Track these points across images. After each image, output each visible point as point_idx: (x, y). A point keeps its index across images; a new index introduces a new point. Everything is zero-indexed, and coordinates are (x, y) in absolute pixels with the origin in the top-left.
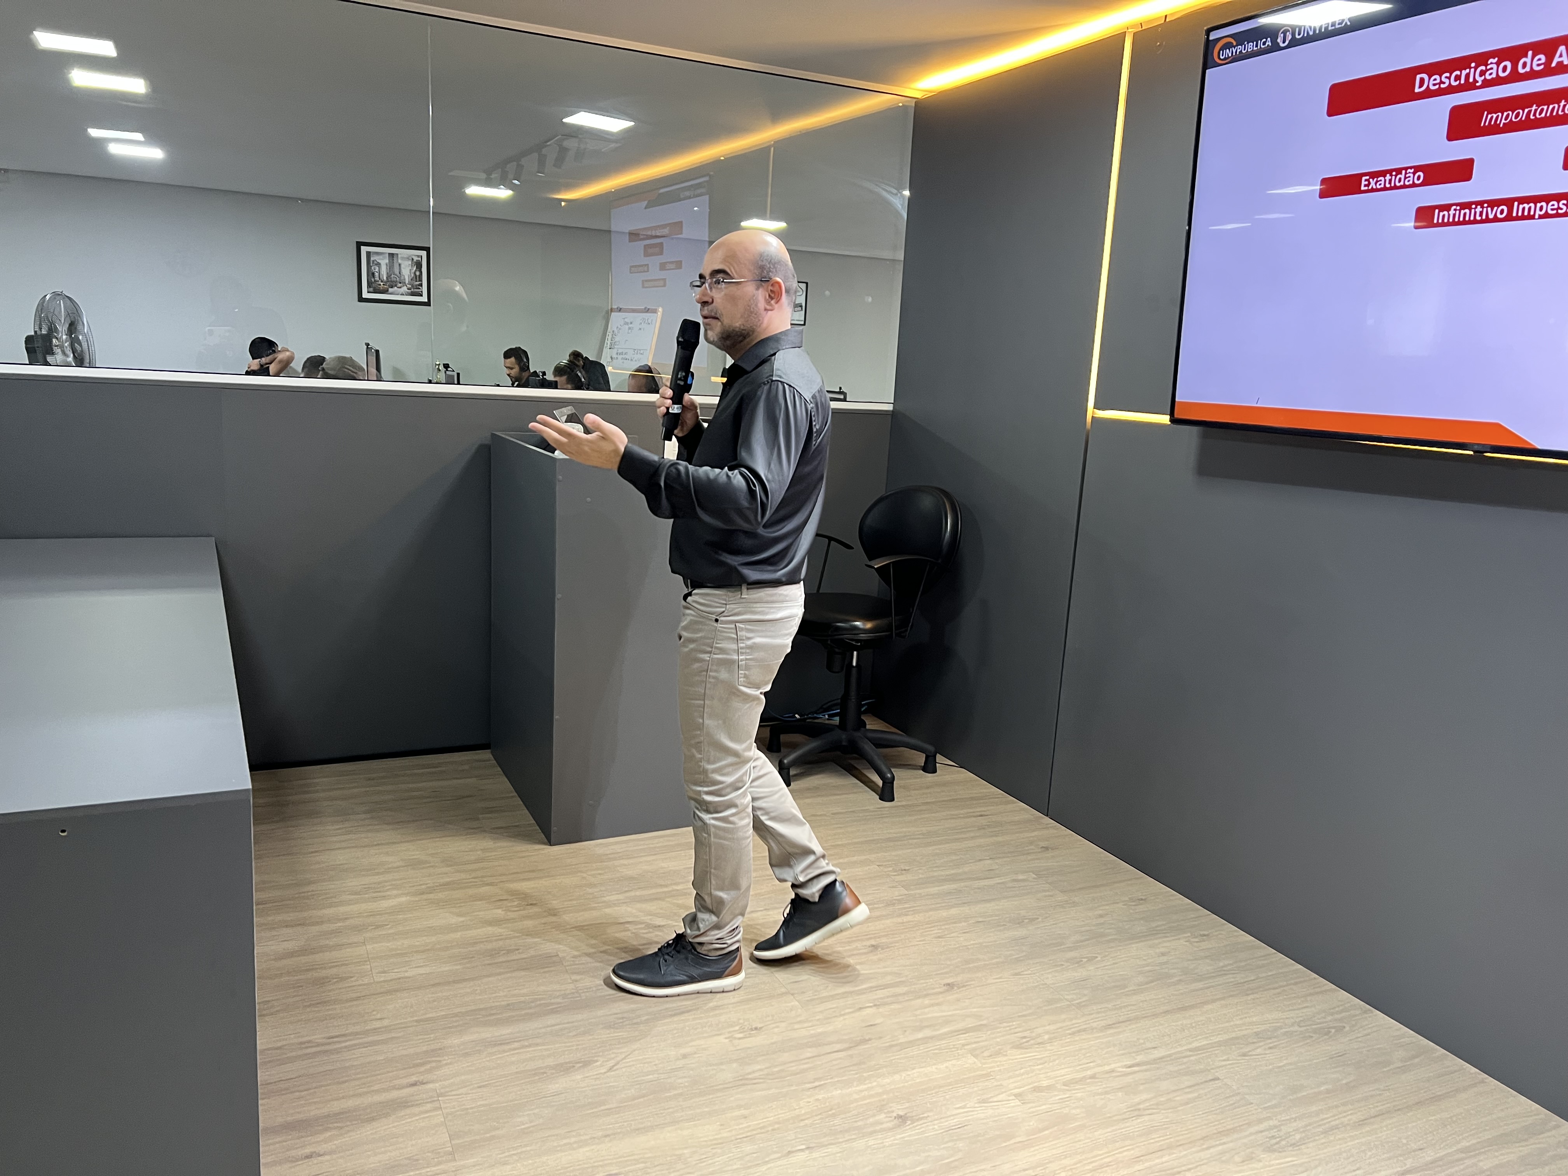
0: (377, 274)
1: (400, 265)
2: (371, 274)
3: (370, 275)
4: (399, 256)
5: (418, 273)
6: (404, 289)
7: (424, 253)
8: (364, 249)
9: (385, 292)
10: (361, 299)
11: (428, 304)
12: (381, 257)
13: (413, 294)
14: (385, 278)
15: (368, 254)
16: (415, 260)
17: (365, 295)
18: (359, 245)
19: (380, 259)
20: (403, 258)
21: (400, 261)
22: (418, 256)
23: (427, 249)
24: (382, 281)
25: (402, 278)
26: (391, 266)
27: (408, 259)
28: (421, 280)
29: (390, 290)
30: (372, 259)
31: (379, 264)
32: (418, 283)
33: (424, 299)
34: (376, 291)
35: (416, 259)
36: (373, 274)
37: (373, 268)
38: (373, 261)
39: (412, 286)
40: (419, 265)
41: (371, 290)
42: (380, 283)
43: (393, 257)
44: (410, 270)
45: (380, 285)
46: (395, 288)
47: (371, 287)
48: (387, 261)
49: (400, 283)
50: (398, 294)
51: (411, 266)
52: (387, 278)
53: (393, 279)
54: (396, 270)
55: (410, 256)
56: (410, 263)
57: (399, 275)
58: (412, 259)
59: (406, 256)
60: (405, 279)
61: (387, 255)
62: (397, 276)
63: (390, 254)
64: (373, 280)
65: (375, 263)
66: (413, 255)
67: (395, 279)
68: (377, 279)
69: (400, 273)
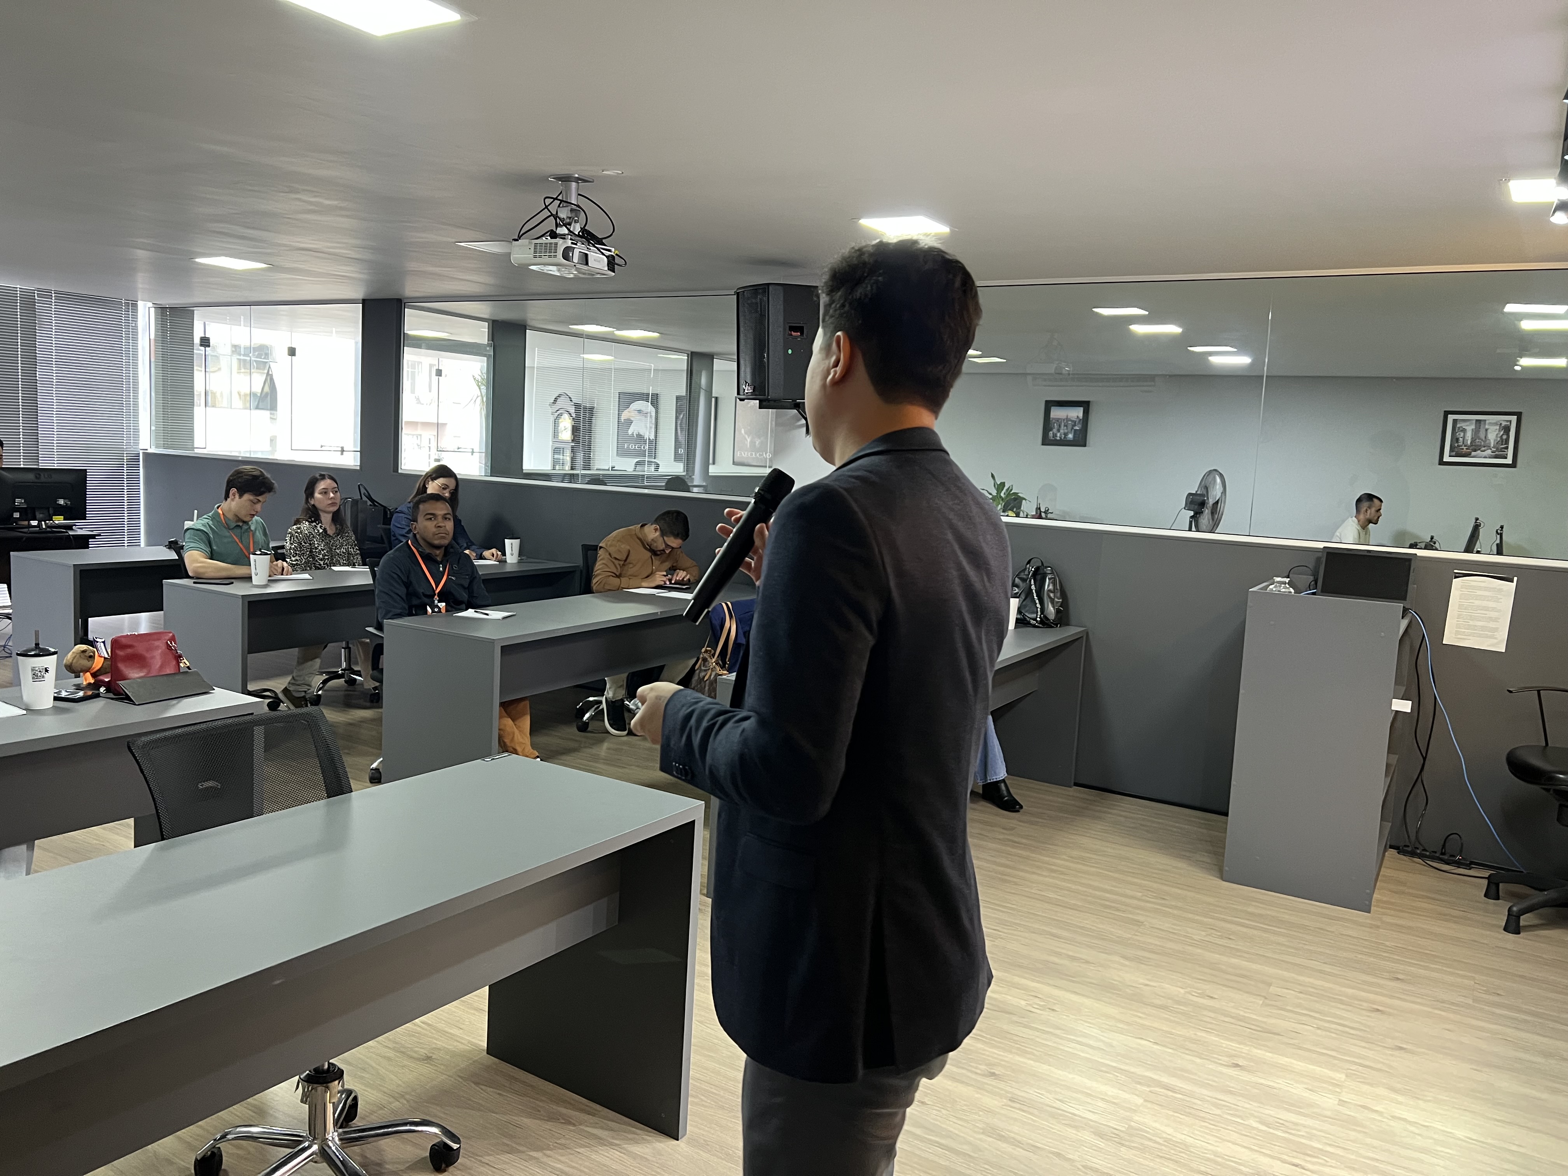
0: (1461, 439)
1: (1486, 430)
3: (1454, 440)
4: (1487, 422)
5: (1505, 437)
6: (1489, 452)
7: (1514, 418)
8: (1451, 418)
9: (1467, 455)
10: (1442, 463)
11: (1514, 465)
12: (1468, 423)
13: (1496, 457)
14: (1469, 442)
15: (1455, 421)
17: (1446, 458)
18: (1447, 413)
19: (1467, 426)
20: (1490, 424)
21: (1487, 427)
22: (1507, 421)
23: (1519, 415)
24: (1465, 446)
25: (1487, 442)
26: (1476, 432)
27: (1496, 424)
28: (1507, 443)
29: (1473, 453)
31: (1464, 431)
32: (1503, 446)
33: (1509, 461)
34: (1458, 455)
35: (1504, 424)
36: (1457, 440)
37: (1457, 434)
38: (1459, 428)
39: (1497, 449)
40: (1507, 430)
42: (1463, 447)
43: (1480, 423)
44: (1497, 434)
45: (1463, 449)
46: (1479, 452)
47: (1453, 452)
48: (1473, 427)
49: (1484, 447)
50: (1481, 457)
51: (1498, 430)
52: (1471, 443)
53: (1477, 443)
54: (1482, 435)
55: (1499, 422)
56: (1498, 428)
57: (1484, 439)
58: (1501, 424)
59: (1494, 421)
60: (1490, 443)
61: (1474, 422)
62: (1482, 440)
63: (1477, 420)
64: (1456, 445)
65: (1461, 429)
66: (1501, 420)
67: (1479, 443)
68: (1461, 443)
69: (1485, 437)
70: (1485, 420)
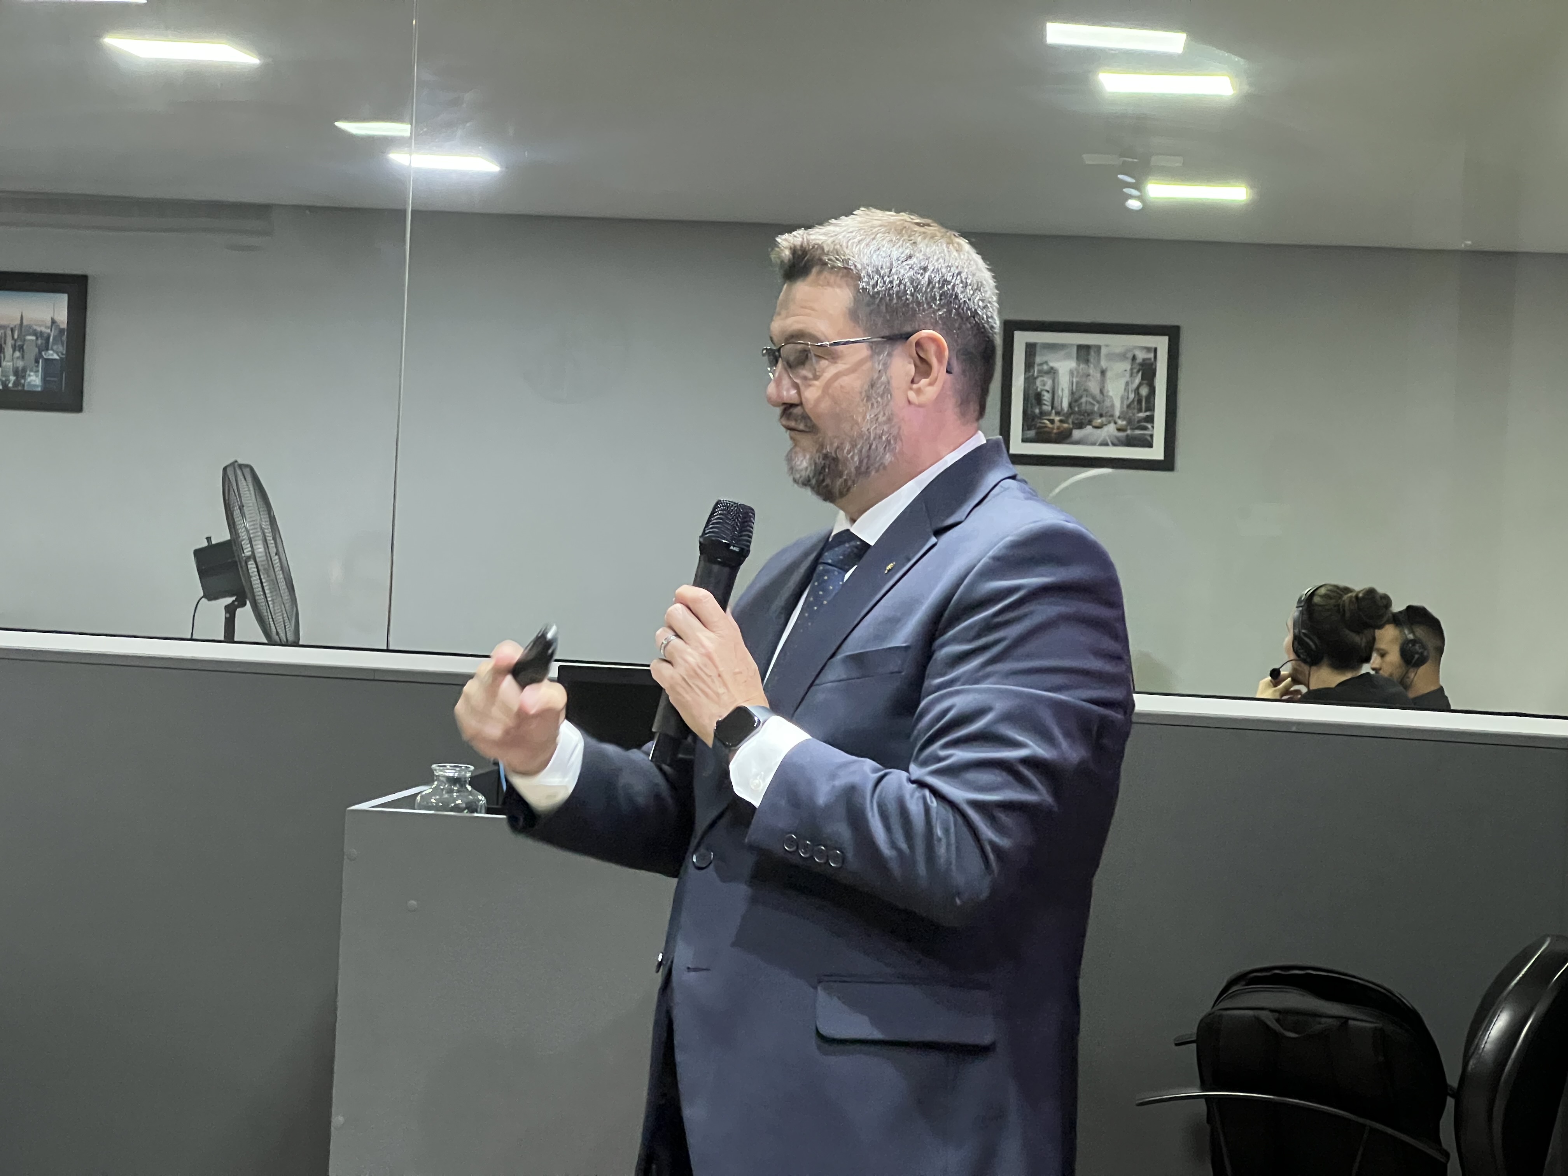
0: (1047, 397)
1: (1103, 373)
2: (1033, 398)
3: (1032, 396)
4: (1104, 351)
5: (1144, 391)
6: (1110, 430)
7: (1162, 343)
8: (1021, 339)
9: (1063, 437)
11: (1167, 464)
12: (1060, 354)
13: (1130, 442)
14: (1065, 405)
15: (1031, 349)
16: (1139, 359)
17: (1017, 446)
18: (1011, 327)
19: (1058, 360)
20: (1111, 357)
21: (1104, 364)
22: (1148, 349)
23: (1173, 333)
24: (1058, 413)
25: (1108, 403)
26: (1080, 375)
27: (1122, 356)
28: (1151, 408)
29: (1077, 434)
30: (1038, 360)
31: (1052, 373)
32: (1142, 415)
33: (1157, 453)
34: (1043, 437)
35: (1141, 356)
36: (1038, 397)
37: (1038, 382)
38: (1041, 364)
39: (1130, 422)
40: (1148, 371)
41: (1031, 433)
42: (1053, 417)
43: (1088, 354)
44: (1127, 384)
45: (1052, 421)
46: (1089, 428)
47: (1029, 429)
48: (1073, 363)
49: (1101, 416)
50: (1093, 444)
51: (1128, 374)
52: (1070, 405)
53: (1083, 407)
54: (1093, 385)
55: (1127, 351)
56: (1127, 366)
57: (1098, 396)
58: (1134, 358)
59: (1118, 350)
60: (1113, 406)
61: (1075, 350)
62: (1094, 398)
63: (1080, 347)
64: (1037, 411)
65: (1045, 369)
66: (1135, 347)
67: (1089, 407)
68: (1047, 408)
69: (1101, 392)
70: (1099, 348)
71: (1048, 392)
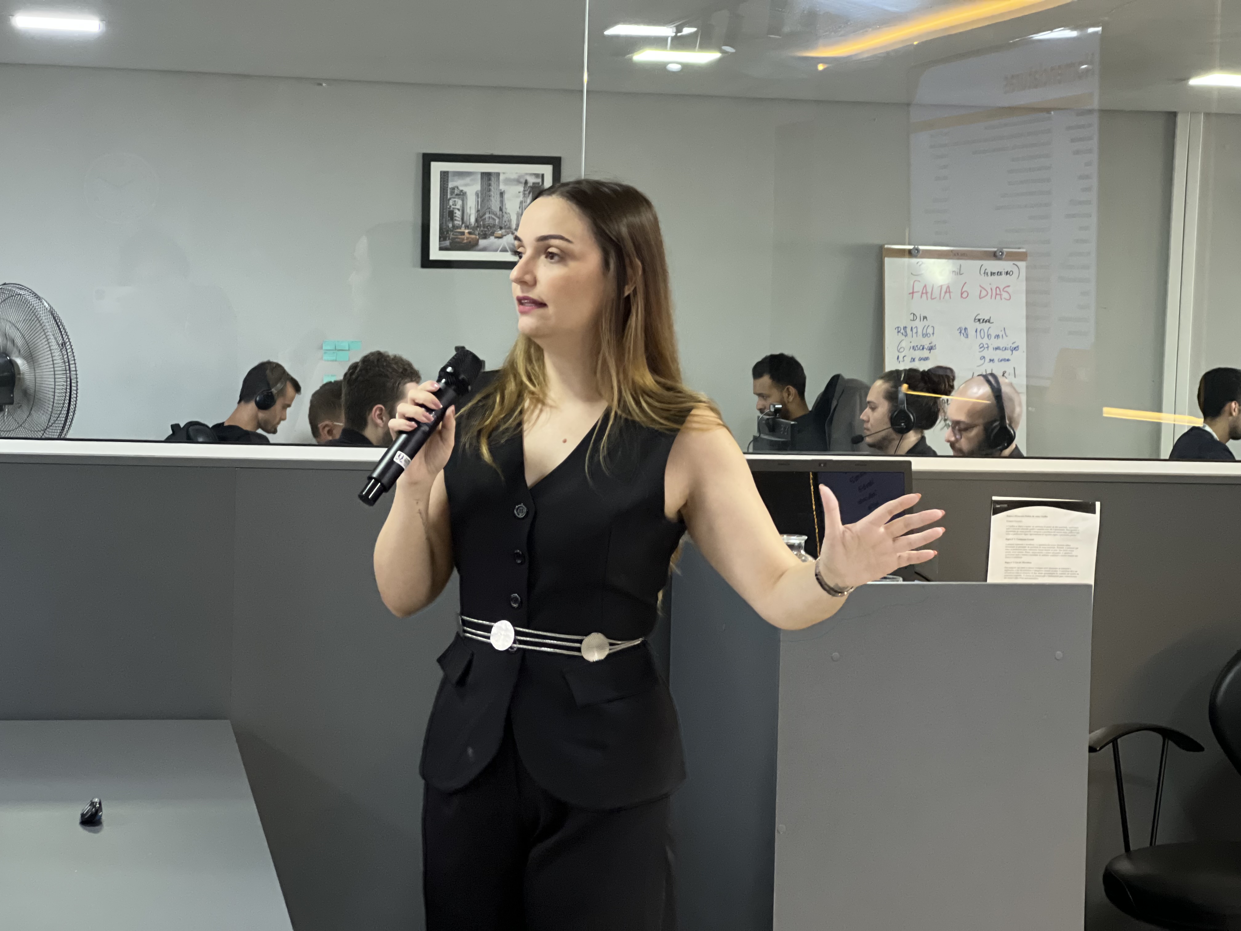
0: (458, 214)
1: (502, 194)
3: (446, 214)
4: (502, 177)
7: (547, 170)
8: (437, 168)
9: (471, 246)
10: (427, 263)
12: (468, 180)
14: (473, 220)
15: (444, 176)
16: (530, 184)
17: (435, 254)
18: (428, 159)
19: (466, 185)
20: (508, 181)
21: (502, 187)
22: (537, 175)
23: (556, 162)
24: (467, 227)
25: (505, 218)
26: (484, 195)
27: (518, 181)
29: (482, 243)
30: (451, 185)
31: (462, 195)
34: (454, 246)
35: (532, 180)
36: (451, 214)
37: (451, 202)
38: (453, 189)
41: (447, 243)
42: (463, 230)
43: (490, 180)
44: (521, 202)
45: (463, 233)
46: (492, 239)
47: (445, 239)
48: (477, 187)
49: (501, 228)
50: (496, 250)
51: (521, 194)
52: (477, 220)
53: (487, 222)
54: (495, 205)
55: (520, 177)
56: (521, 188)
57: (498, 213)
58: (526, 183)
59: (514, 176)
60: (510, 221)
61: (479, 176)
62: (496, 215)
63: (483, 174)
64: (450, 225)
65: (456, 191)
66: (527, 174)
67: (491, 221)
68: (458, 222)
69: (501, 209)
70: (498, 174)
71: (459, 210)
